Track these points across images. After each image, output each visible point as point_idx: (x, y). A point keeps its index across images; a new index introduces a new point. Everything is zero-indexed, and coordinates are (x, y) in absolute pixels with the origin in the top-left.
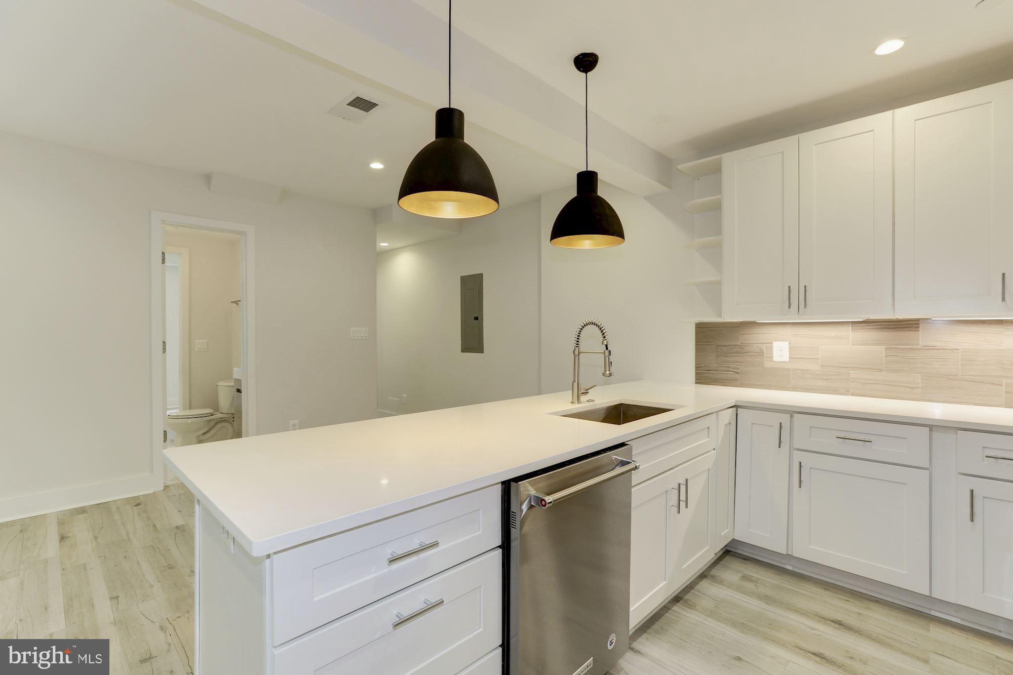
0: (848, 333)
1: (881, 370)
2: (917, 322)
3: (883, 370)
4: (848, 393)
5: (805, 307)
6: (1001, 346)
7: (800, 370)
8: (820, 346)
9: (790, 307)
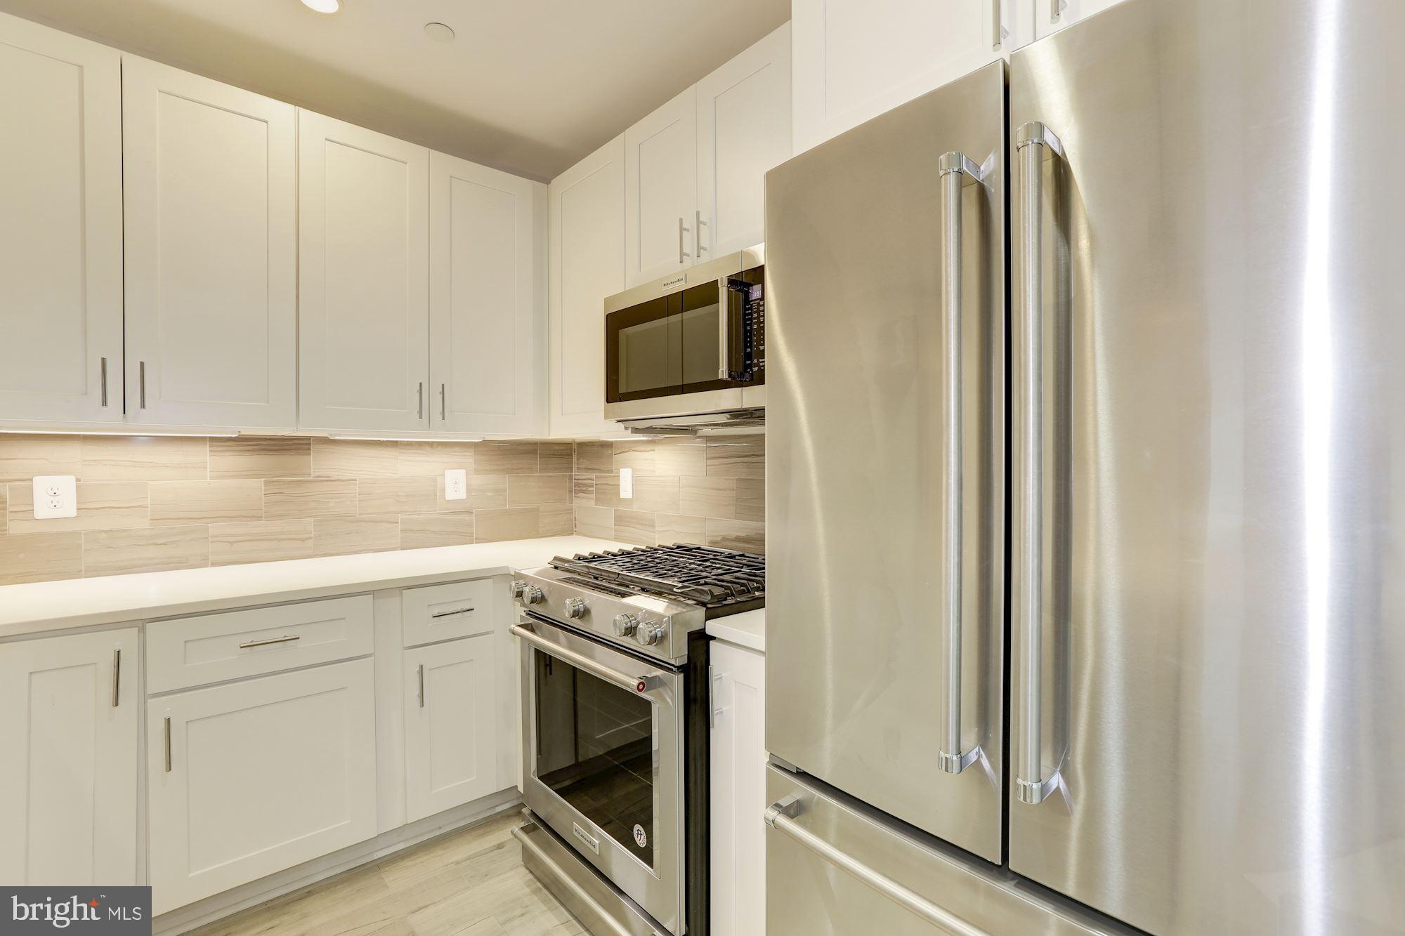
1: (259, 518)
2: (307, 442)
3: (261, 517)
4: (204, 562)
5: (143, 405)
6: (397, 474)
7: (105, 532)
8: (150, 483)
9: (105, 403)
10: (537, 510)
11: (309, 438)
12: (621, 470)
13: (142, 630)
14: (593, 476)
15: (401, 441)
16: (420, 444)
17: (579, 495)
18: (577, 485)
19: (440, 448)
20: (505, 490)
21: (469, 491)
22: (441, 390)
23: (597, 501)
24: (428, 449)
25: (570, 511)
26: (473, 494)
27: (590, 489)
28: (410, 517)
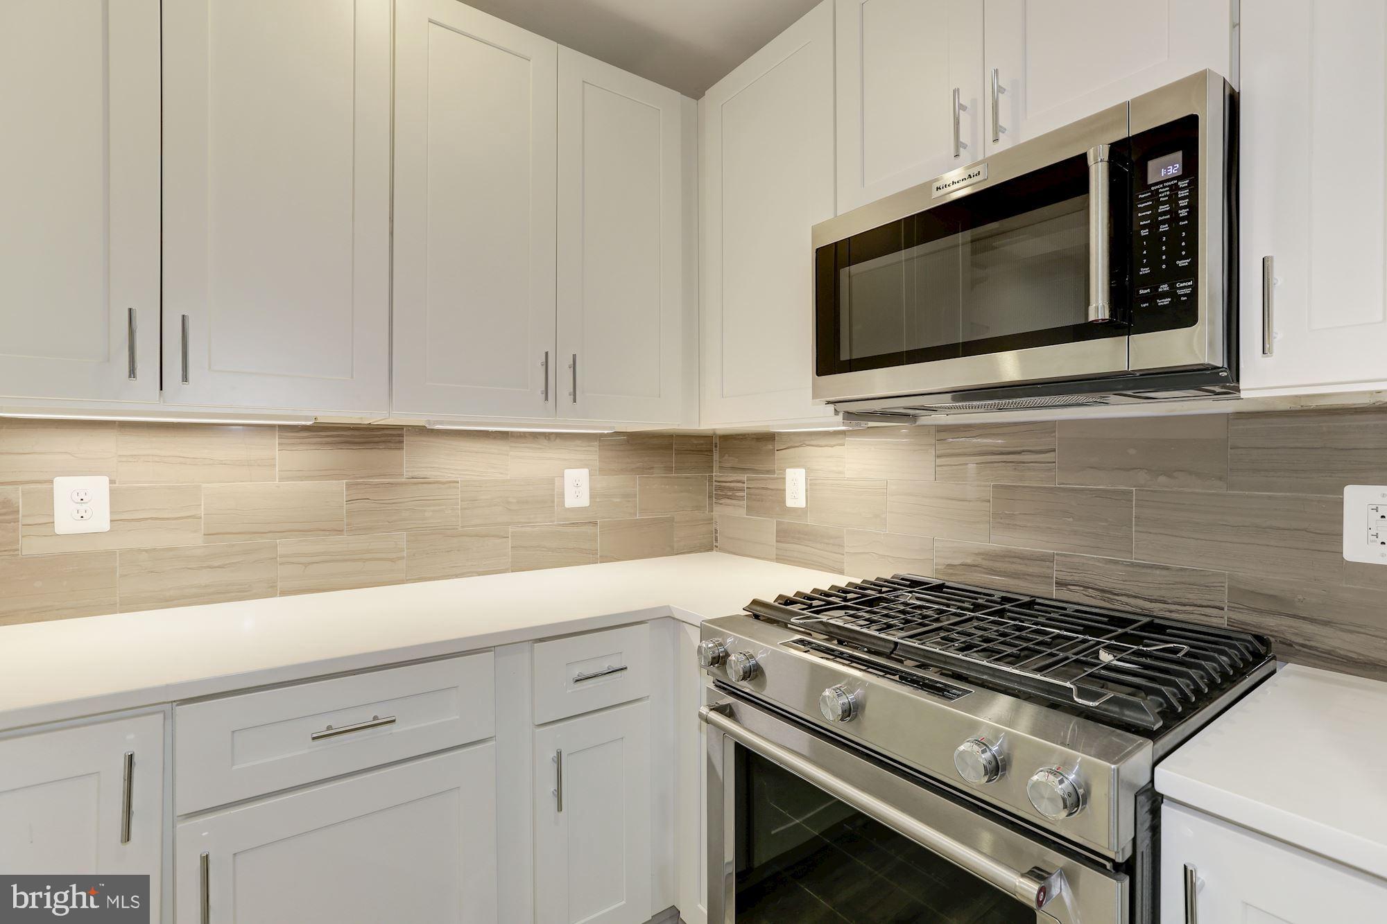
0: (271, 450)
1: (340, 532)
2: (399, 432)
3: (342, 531)
4: (272, 590)
5: (185, 378)
6: (507, 474)
7: (146, 551)
8: (204, 485)
9: (132, 372)
10: (672, 520)
11: (401, 428)
12: (787, 470)
13: (169, 717)
14: (744, 477)
15: (512, 432)
16: (535, 436)
17: (723, 501)
18: (720, 488)
19: (558, 441)
20: (635, 496)
21: (592, 497)
22: (572, 363)
23: (750, 510)
24: (545, 442)
25: (710, 521)
26: (598, 500)
27: (737, 494)
28: (524, 529)
